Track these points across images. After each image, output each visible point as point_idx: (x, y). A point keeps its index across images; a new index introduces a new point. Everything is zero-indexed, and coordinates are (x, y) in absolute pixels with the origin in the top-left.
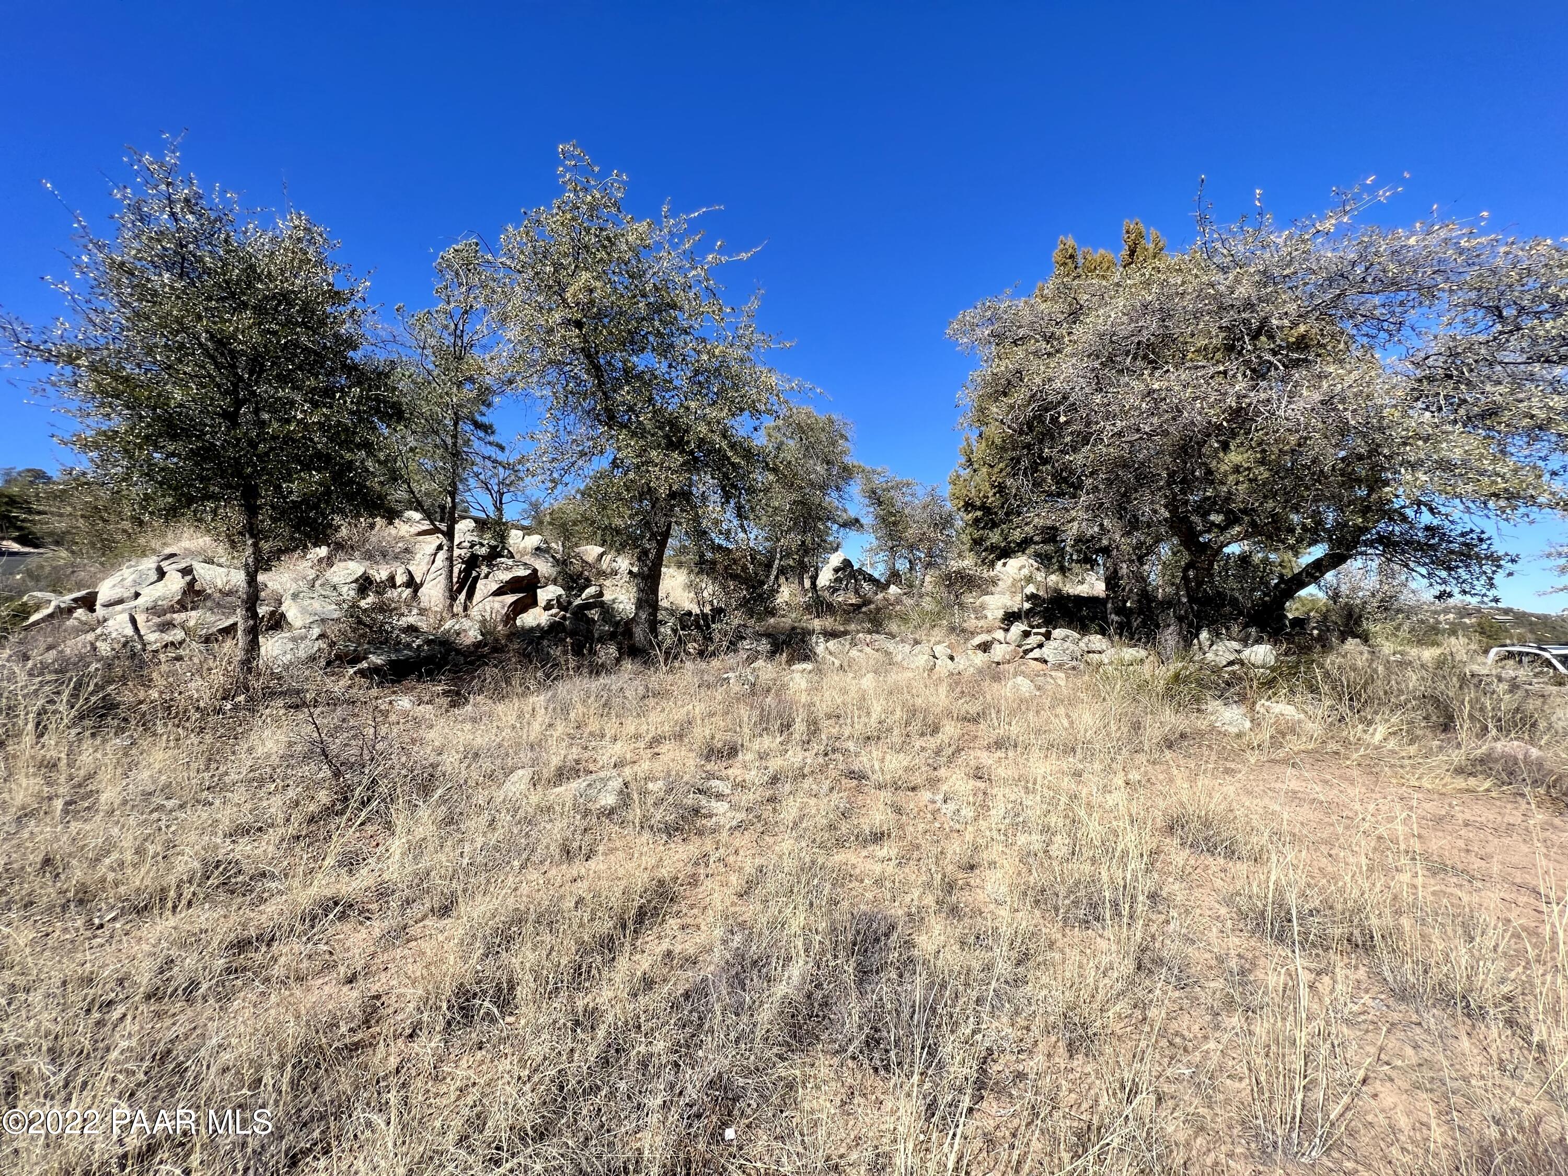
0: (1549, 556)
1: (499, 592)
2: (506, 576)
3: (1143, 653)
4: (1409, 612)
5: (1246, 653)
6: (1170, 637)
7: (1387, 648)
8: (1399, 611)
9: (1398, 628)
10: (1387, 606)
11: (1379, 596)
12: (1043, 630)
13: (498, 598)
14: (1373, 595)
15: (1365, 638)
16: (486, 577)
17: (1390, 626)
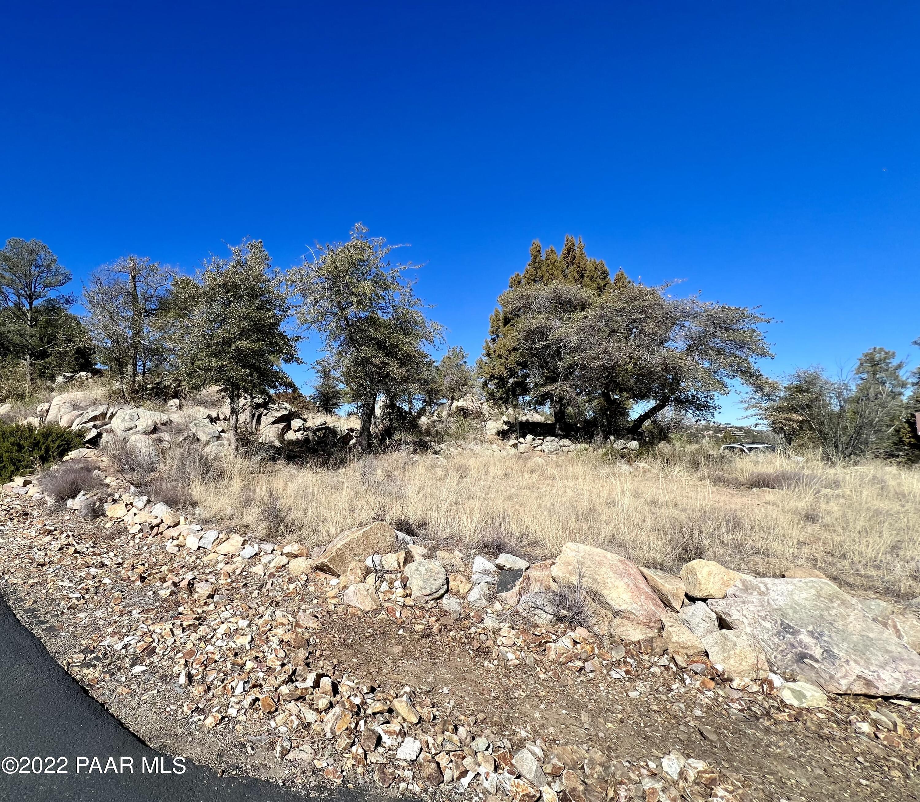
0: (742, 402)
1: (274, 423)
2: (279, 414)
3: (587, 446)
4: (687, 428)
5: (628, 445)
6: (599, 438)
7: (678, 445)
8: (682, 428)
9: (682, 436)
10: (678, 425)
11: (674, 420)
12: (542, 437)
13: (274, 426)
14: (671, 420)
15: (669, 442)
16: (266, 414)
17: (678, 435)
